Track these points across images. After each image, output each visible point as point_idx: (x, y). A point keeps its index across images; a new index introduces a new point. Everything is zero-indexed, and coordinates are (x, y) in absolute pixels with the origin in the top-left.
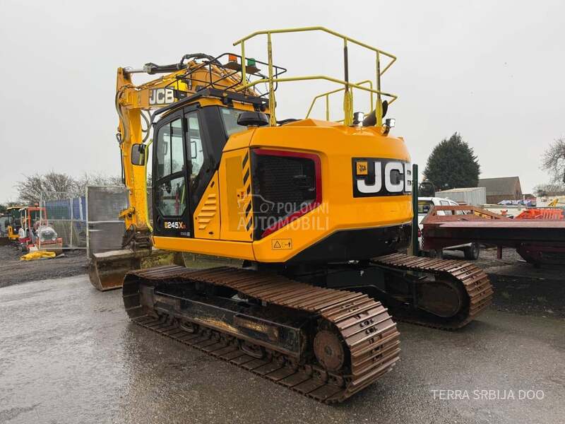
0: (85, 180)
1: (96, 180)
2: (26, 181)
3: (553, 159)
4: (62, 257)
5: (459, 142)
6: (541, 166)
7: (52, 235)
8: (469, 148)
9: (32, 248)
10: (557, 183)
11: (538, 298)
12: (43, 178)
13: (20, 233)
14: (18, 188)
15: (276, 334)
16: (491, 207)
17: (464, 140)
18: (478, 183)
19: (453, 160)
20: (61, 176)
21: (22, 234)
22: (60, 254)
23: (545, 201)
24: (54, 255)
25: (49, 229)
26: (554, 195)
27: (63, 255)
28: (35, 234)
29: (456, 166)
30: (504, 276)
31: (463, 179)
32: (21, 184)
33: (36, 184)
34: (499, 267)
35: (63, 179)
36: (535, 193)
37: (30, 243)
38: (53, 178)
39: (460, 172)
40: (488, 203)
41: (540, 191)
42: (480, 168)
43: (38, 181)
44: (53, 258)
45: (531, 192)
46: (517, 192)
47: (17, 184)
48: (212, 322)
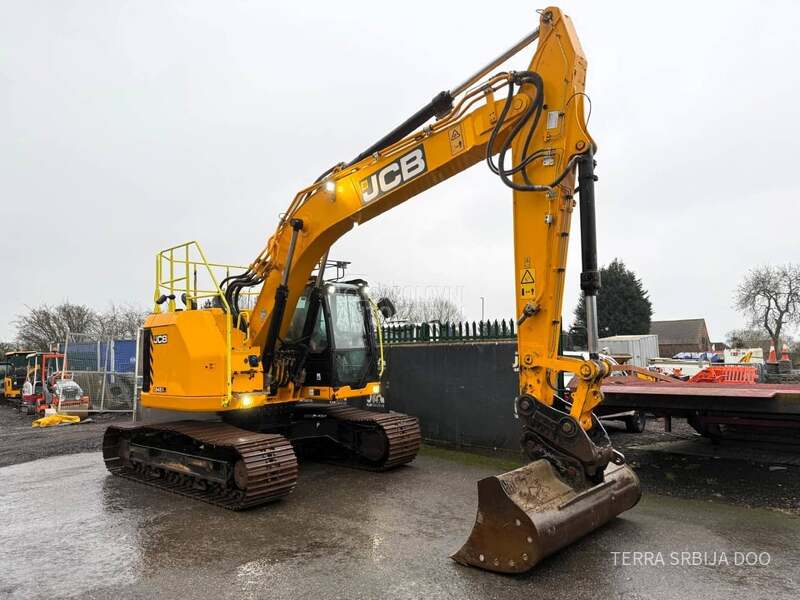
0: (111, 314)
1: (127, 316)
2: (28, 314)
3: (748, 297)
4: (89, 422)
5: (622, 270)
6: (733, 305)
7: (76, 392)
8: (636, 279)
9: (47, 411)
10: (756, 329)
11: (708, 480)
12: (53, 311)
13: (25, 389)
14: (18, 325)
15: (211, 467)
16: (665, 362)
17: (628, 268)
18: (649, 327)
19: (616, 296)
20: (78, 308)
21: (29, 389)
22: (86, 418)
23: (736, 354)
24: (78, 420)
25: (71, 384)
26: (747, 348)
27: (90, 420)
28: (52, 391)
29: (619, 303)
30: (673, 454)
31: (629, 322)
32: (21, 320)
33: (43, 319)
34: (668, 443)
35: (81, 313)
36: (728, 341)
37: (43, 403)
38: (66, 312)
39: (625, 312)
40: (661, 356)
41: (735, 339)
42: (652, 306)
43: (45, 314)
44: (77, 424)
45: (723, 340)
46: (703, 339)
47: (17, 319)
48: (174, 466)
